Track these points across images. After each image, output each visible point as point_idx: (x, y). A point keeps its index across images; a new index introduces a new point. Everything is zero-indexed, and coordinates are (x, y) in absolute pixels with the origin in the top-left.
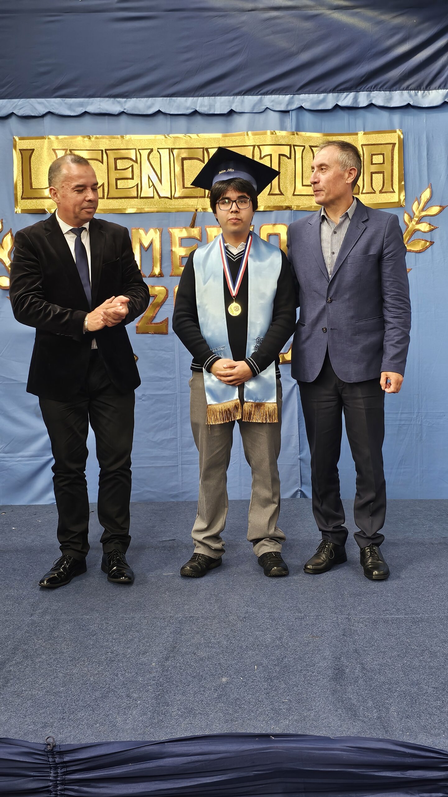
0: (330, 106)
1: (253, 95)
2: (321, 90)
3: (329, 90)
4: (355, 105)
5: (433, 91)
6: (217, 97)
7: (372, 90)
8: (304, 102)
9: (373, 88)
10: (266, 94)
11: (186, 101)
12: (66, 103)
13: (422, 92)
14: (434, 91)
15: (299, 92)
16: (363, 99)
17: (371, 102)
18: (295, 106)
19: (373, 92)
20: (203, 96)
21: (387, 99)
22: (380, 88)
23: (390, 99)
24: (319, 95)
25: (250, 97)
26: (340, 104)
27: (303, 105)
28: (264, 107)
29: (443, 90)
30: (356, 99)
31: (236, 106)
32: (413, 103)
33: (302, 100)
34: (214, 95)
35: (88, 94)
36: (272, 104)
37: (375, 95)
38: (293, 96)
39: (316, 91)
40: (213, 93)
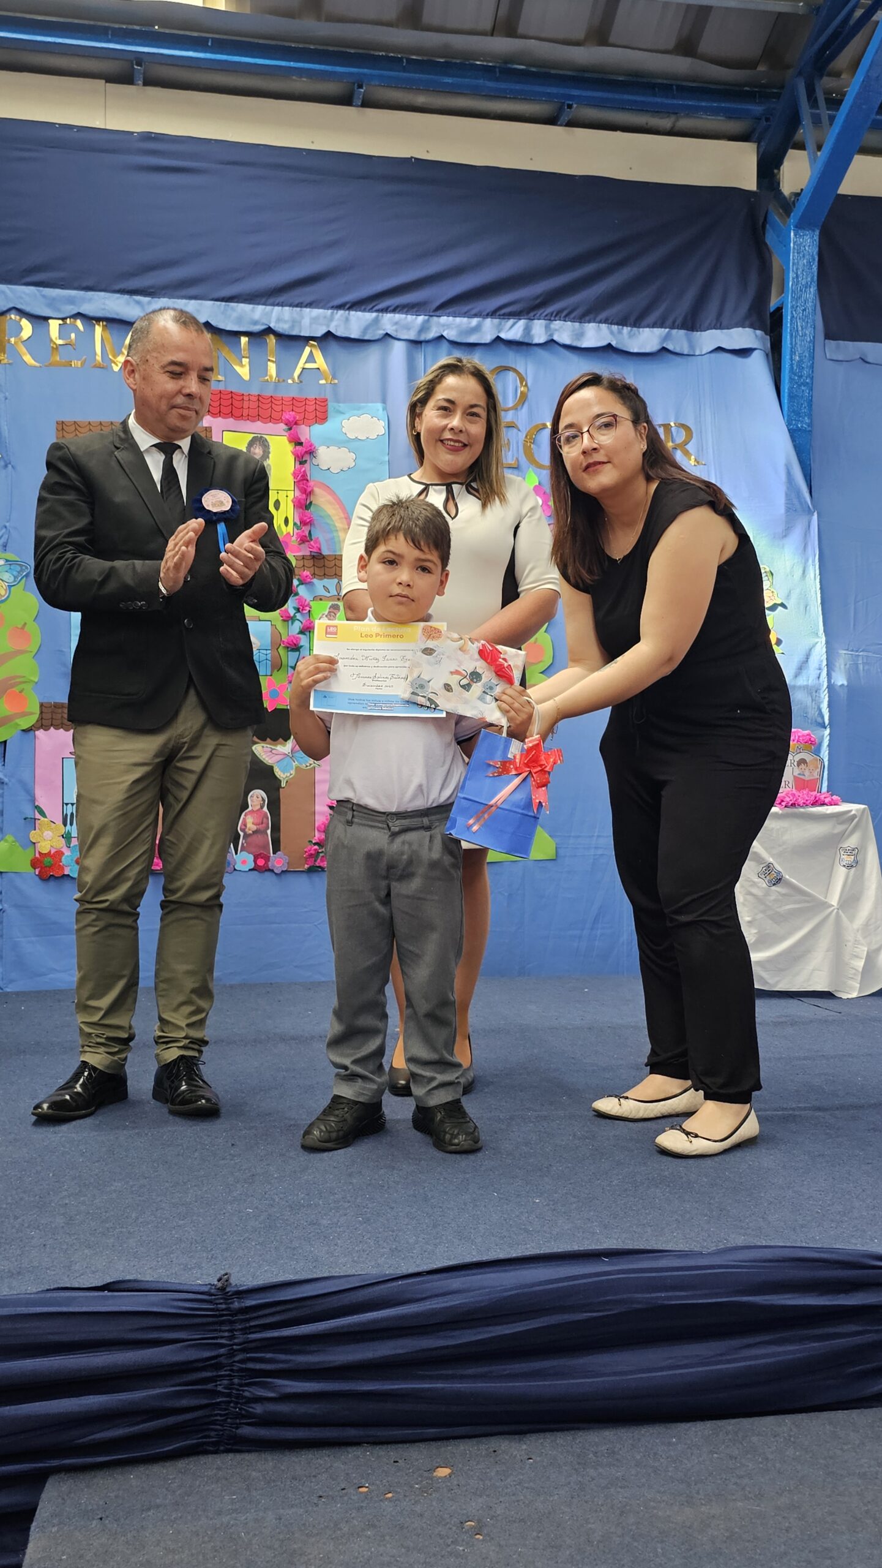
0: (488, 338)
1: (364, 311)
2: (474, 312)
3: (485, 313)
4: (526, 340)
5: (645, 329)
6: (305, 309)
7: (552, 319)
8: (447, 329)
9: (554, 315)
10: (385, 310)
11: (253, 310)
12: (44, 296)
13: (629, 328)
14: (647, 330)
15: (438, 313)
16: (539, 331)
17: (550, 338)
18: (432, 334)
19: (554, 322)
20: (282, 305)
21: (577, 335)
22: (566, 316)
23: (580, 335)
24: (470, 320)
25: (359, 313)
26: (503, 335)
27: (445, 334)
28: (382, 332)
29: (660, 329)
30: (527, 330)
31: (336, 326)
32: (617, 343)
33: (443, 325)
34: (300, 305)
35: (84, 284)
36: (394, 328)
37: (557, 327)
38: (428, 319)
39: (465, 313)
40: (297, 302)
